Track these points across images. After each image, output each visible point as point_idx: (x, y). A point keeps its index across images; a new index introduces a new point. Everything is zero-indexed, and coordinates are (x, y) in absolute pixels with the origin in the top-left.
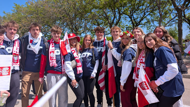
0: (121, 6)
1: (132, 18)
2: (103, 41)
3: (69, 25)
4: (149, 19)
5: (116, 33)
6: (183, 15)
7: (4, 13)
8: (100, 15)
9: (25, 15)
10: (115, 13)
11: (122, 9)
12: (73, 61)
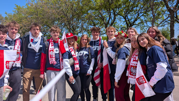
0: (116, 8)
1: (126, 19)
2: (99, 41)
3: (67, 25)
4: (143, 19)
5: (111, 33)
6: (175, 16)
7: (6, 13)
8: (96, 16)
9: (26, 16)
10: (110, 14)
11: (116, 10)
12: (71, 58)
